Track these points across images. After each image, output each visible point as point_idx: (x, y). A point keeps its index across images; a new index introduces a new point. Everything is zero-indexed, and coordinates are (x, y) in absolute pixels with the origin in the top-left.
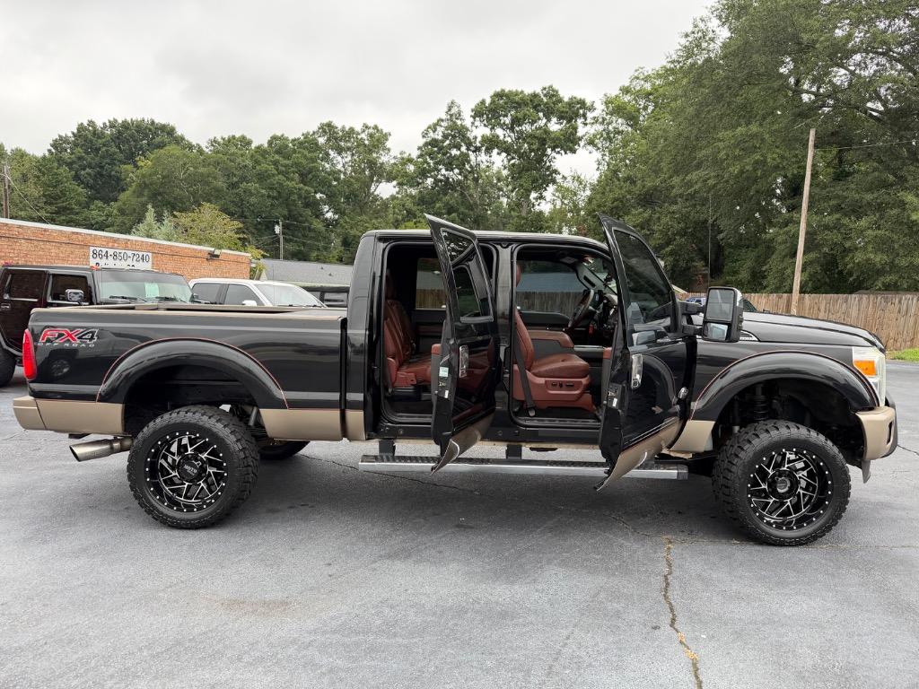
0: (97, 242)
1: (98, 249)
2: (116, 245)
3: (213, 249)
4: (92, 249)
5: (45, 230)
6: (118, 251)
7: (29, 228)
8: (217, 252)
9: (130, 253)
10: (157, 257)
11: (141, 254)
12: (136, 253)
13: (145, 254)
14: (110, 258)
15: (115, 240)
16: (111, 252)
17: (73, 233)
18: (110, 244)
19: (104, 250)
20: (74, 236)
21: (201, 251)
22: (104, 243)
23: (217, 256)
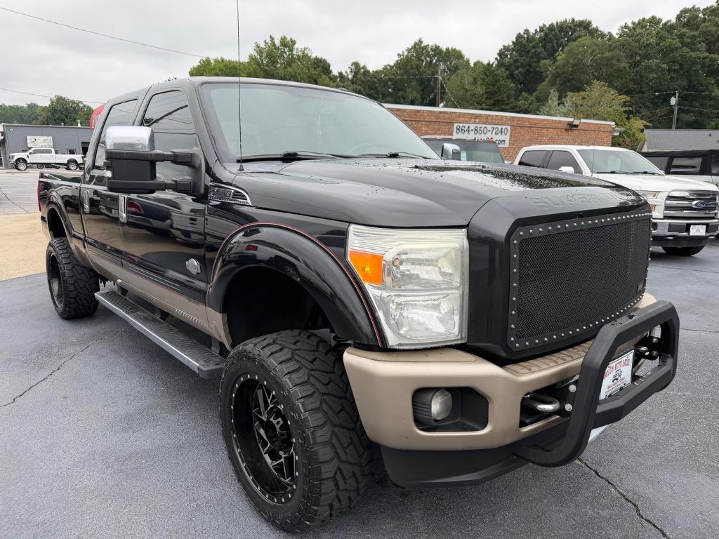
0: (461, 119)
1: (461, 125)
2: (477, 121)
3: (572, 120)
4: (456, 125)
5: (418, 111)
6: (479, 126)
7: (405, 110)
8: (576, 122)
9: (489, 127)
10: (516, 129)
11: (500, 127)
12: (495, 126)
13: (504, 127)
14: (472, 133)
15: (476, 116)
16: (472, 127)
17: (441, 112)
18: (473, 120)
19: (467, 125)
20: (441, 115)
21: (560, 122)
22: (468, 120)
23: (576, 126)
